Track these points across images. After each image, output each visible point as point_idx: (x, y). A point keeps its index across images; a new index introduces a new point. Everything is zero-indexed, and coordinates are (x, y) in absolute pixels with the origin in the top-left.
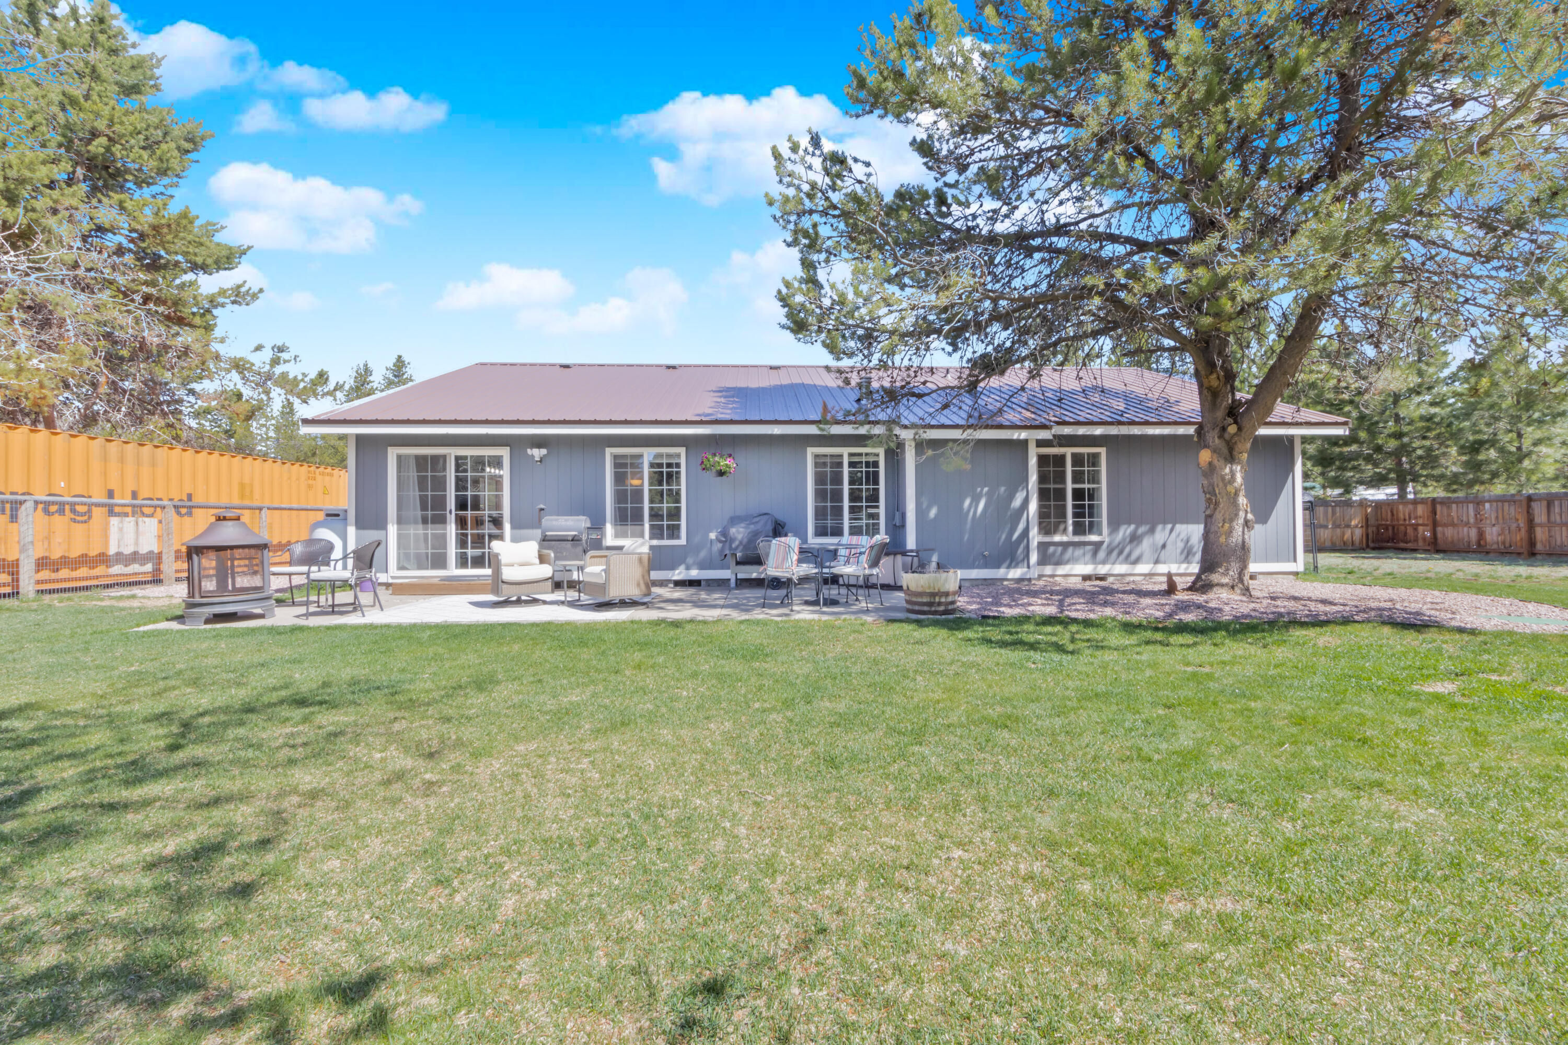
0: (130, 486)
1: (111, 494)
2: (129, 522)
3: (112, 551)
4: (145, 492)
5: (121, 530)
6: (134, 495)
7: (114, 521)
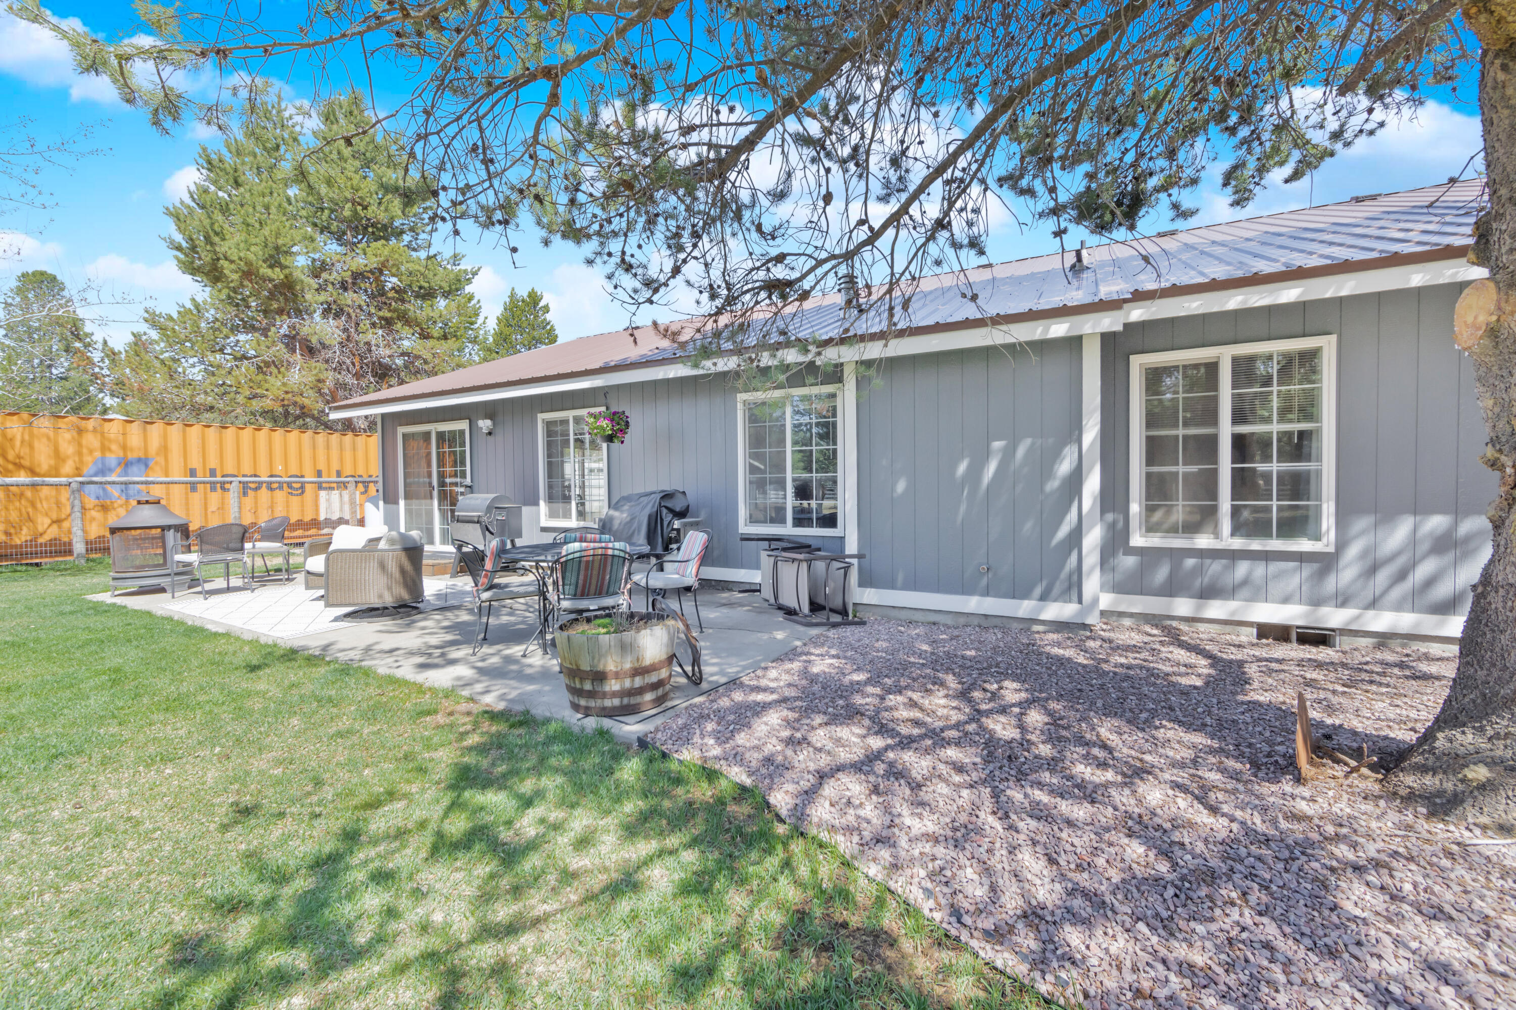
0: (335, 466)
1: (319, 474)
2: (335, 494)
3: (322, 517)
4: (348, 471)
5: (328, 500)
6: (339, 474)
7: (323, 494)
